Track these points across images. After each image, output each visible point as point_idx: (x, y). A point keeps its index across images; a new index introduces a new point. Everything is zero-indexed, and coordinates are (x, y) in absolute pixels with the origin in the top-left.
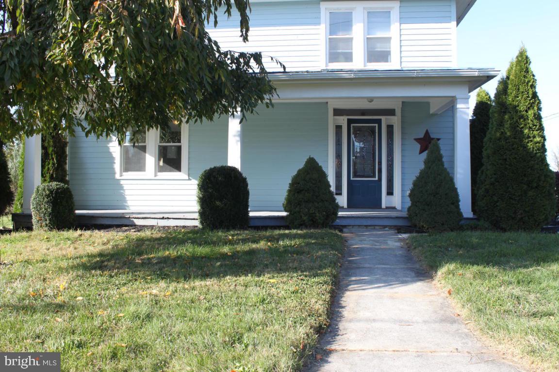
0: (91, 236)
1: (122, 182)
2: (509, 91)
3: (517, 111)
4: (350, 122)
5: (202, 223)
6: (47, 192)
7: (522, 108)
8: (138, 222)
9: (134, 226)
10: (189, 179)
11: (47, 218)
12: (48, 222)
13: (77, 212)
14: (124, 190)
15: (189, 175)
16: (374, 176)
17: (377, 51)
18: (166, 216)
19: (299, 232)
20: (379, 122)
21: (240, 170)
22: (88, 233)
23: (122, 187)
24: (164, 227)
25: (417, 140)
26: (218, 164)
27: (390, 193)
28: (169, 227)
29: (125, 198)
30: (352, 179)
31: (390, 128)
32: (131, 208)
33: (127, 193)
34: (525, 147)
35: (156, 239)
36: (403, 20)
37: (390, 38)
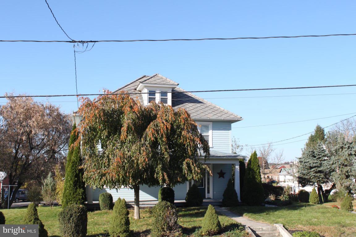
2: (251, 164)
3: (254, 171)
7: (255, 170)
11: (108, 205)
12: (108, 207)
16: (203, 187)
25: (218, 173)
27: (208, 192)
34: (256, 181)
36: (213, 129)
37: (209, 135)
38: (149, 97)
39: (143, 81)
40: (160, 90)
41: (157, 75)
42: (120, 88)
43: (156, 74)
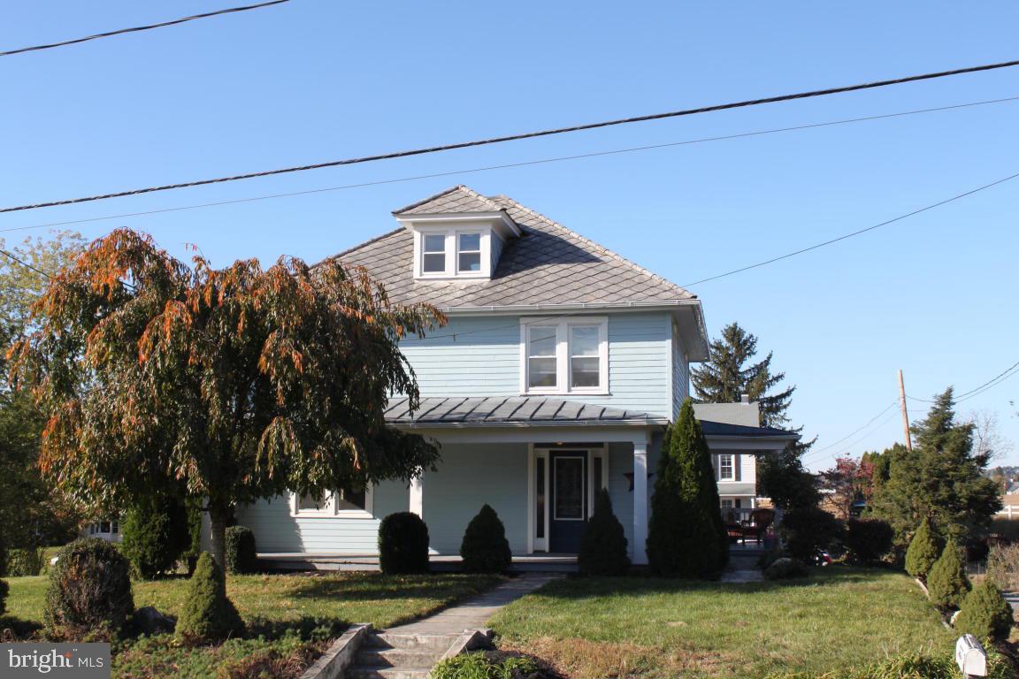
0: (278, 580)
1: (298, 521)
4: (552, 454)
5: (382, 568)
6: (233, 537)
8: (320, 567)
9: (314, 570)
10: (374, 518)
13: (259, 555)
14: (299, 530)
15: (373, 514)
16: (580, 517)
17: (584, 373)
18: (348, 560)
19: (465, 576)
20: (585, 454)
21: (421, 517)
22: (273, 577)
23: (298, 526)
24: (346, 572)
25: (627, 475)
26: (400, 511)
28: (351, 572)
29: (300, 539)
30: (555, 519)
31: (598, 461)
32: (307, 551)
33: (303, 533)
35: (339, 582)
36: (611, 338)
37: (598, 359)
38: (425, 255)
39: (404, 211)
40: (457, 231)
41: (457, 188)
42: (375, 237)
43: (454, 188)
